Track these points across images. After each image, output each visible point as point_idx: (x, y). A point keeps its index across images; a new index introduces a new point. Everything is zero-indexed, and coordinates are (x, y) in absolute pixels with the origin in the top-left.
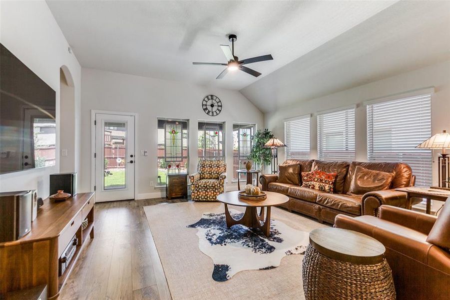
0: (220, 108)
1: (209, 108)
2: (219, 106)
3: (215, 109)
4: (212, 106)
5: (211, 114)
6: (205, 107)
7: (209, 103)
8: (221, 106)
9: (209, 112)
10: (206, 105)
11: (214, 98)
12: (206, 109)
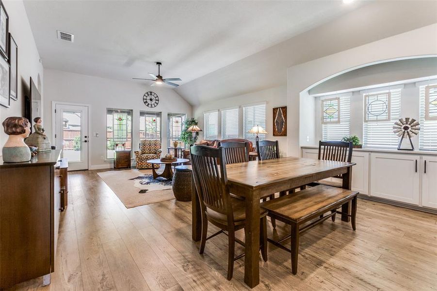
0: (157, 102)
1: (149, 102)
2: (156, 100)
3: (153, 102)
4: (151, 100)
5: (150, 106)
6: (145, 101)
7: (148, 98)
8: (158, 100)
9: (149, 104)
10: (146, 99)
11: (153, 94)
12: (146, 102)
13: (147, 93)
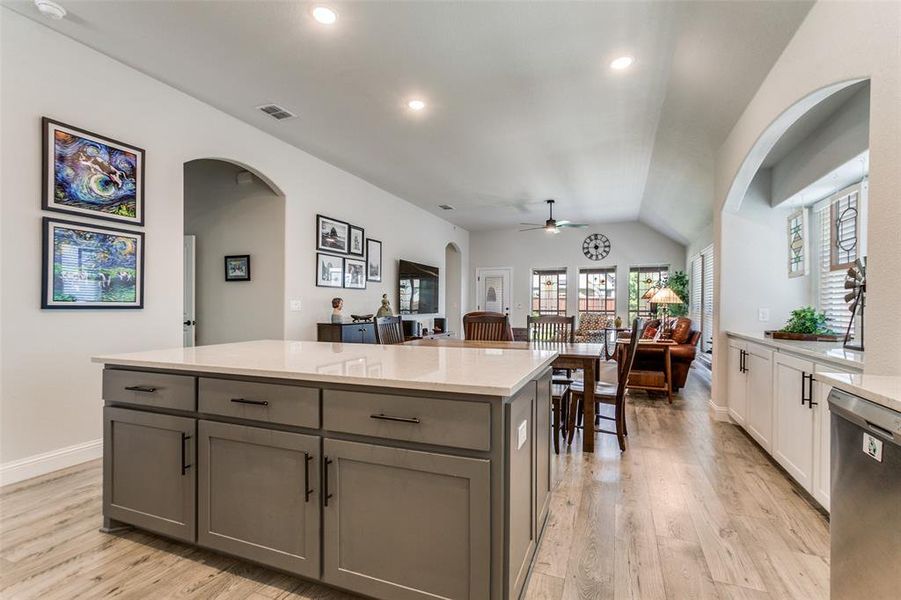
0: (607, 249)
1: (593, 251)
2: (605, 247)
3: (600, 250)
4: (596, 247)
5: (594, 257)
6: (586, 251)
7: (592, 244)
8: (609, 246)
9: (592, 255)
10: (588, 248)
11: (599, 237)
12: (588, 252)
13: (589, 237)
